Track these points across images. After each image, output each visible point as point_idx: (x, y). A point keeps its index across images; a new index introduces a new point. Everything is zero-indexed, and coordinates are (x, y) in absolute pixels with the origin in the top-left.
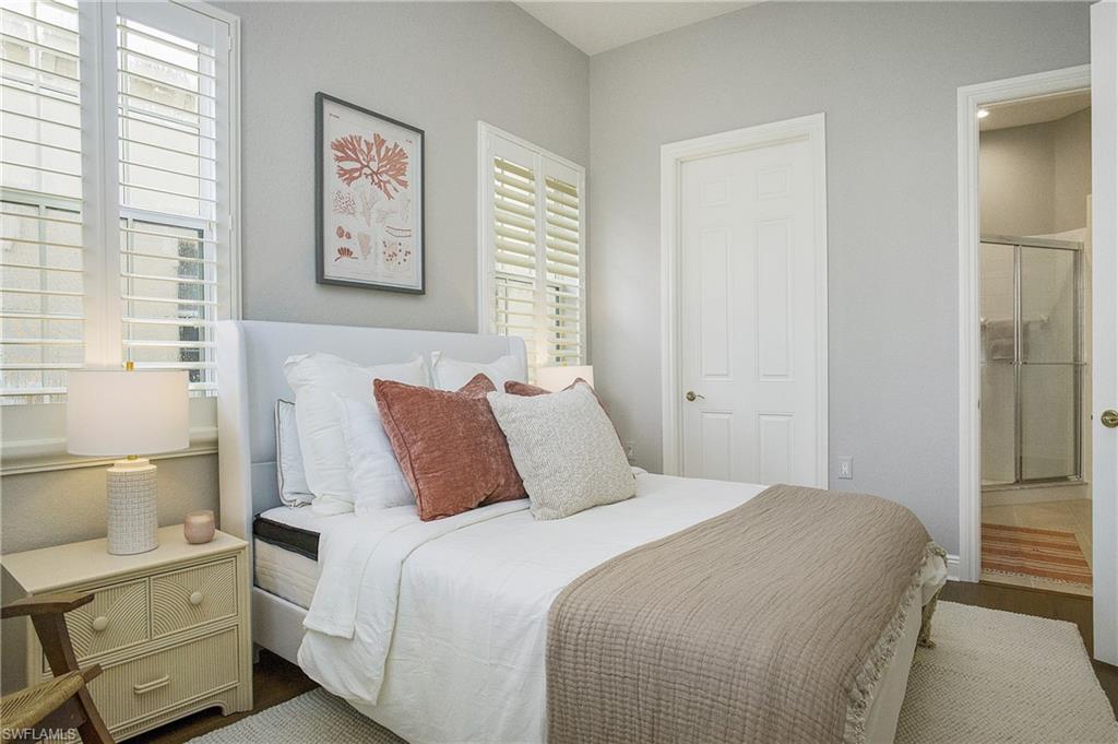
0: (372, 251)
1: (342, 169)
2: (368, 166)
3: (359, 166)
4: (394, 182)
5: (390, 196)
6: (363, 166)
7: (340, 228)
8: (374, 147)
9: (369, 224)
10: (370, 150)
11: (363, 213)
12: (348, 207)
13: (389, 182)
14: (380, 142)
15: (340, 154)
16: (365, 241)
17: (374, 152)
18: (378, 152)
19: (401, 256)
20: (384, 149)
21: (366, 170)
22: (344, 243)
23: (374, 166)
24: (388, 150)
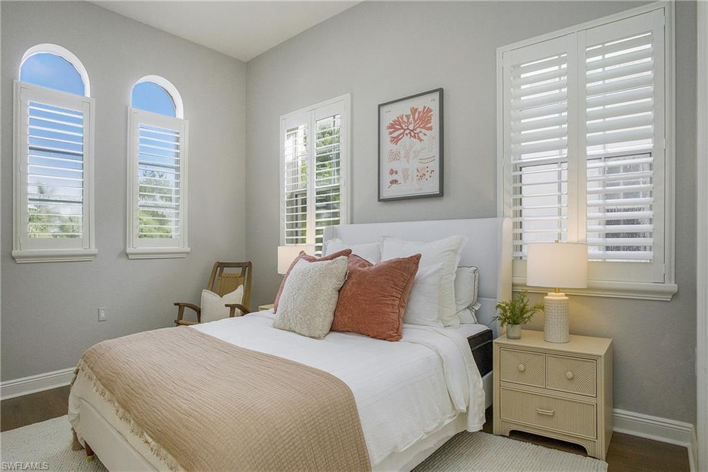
0: (410, 177)
1: (393, 138)
2: (408, 129)
3: (403, 131)
4: (423, 131)
5: (421, 140)
6: (405, 130)
7: (392, 170)
8: (411, 116)
9: (408, 162)
10: (408, 119)
11: (405, 157)
12: (395, 156)
13: (421, 132)
14: (414, 111)
15: (391, 130)
16: (405, 172)
17: (411, 119)
18: (414, 118)
19: (428, 175)
20: (417, 114)
21: (407, 131)
22: (394, 177)
23: (411, 127)
24: (419, 112)
